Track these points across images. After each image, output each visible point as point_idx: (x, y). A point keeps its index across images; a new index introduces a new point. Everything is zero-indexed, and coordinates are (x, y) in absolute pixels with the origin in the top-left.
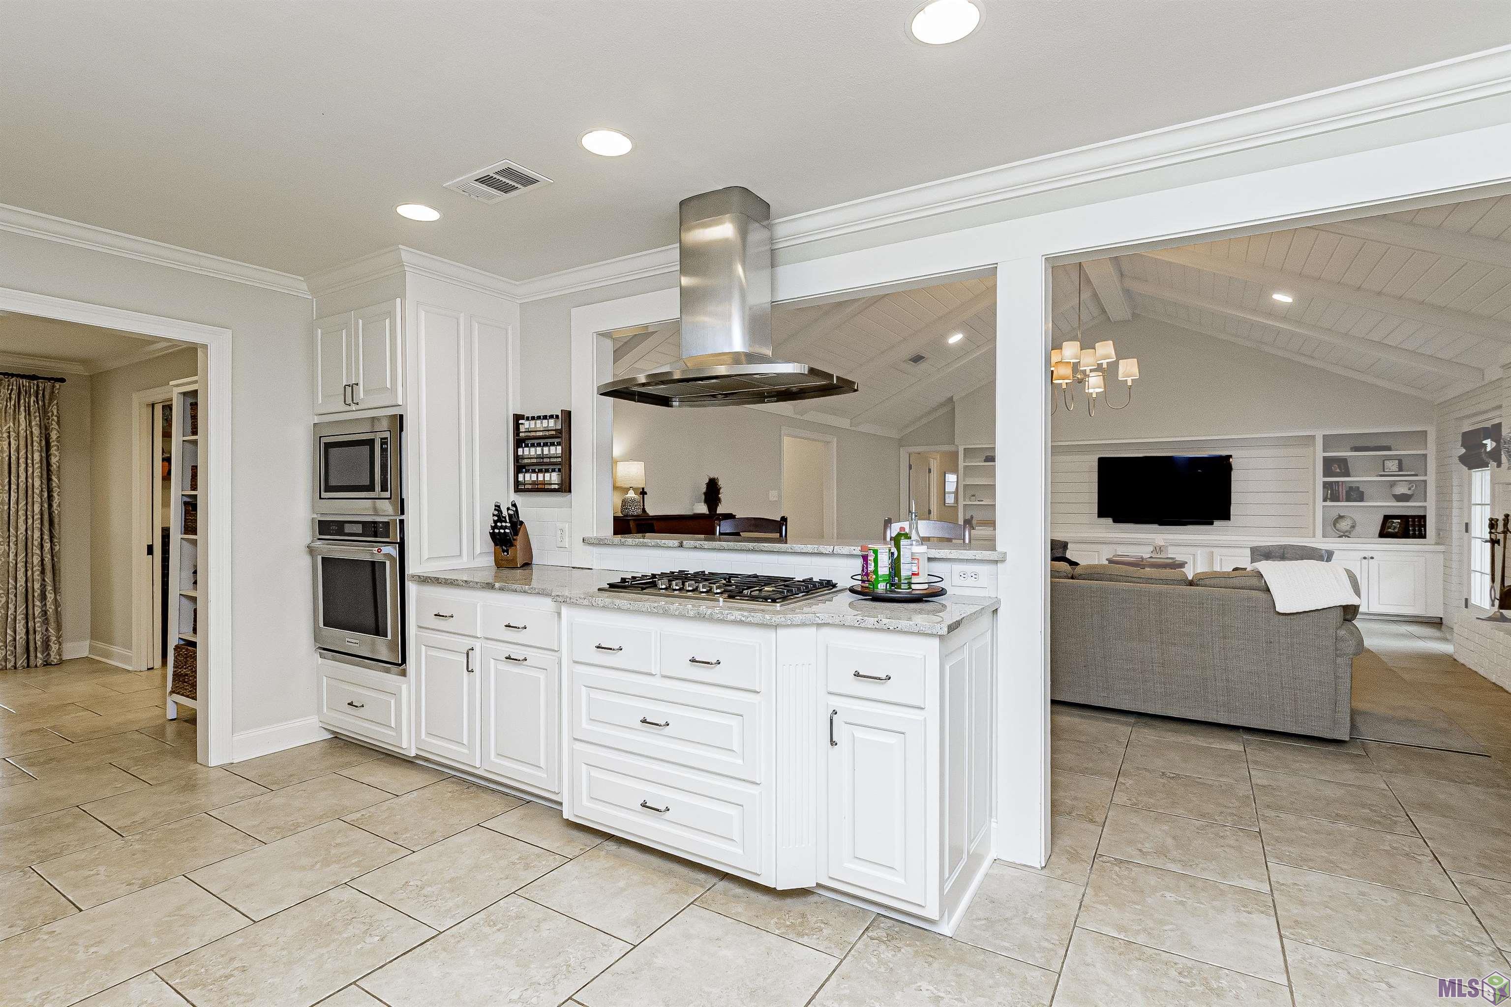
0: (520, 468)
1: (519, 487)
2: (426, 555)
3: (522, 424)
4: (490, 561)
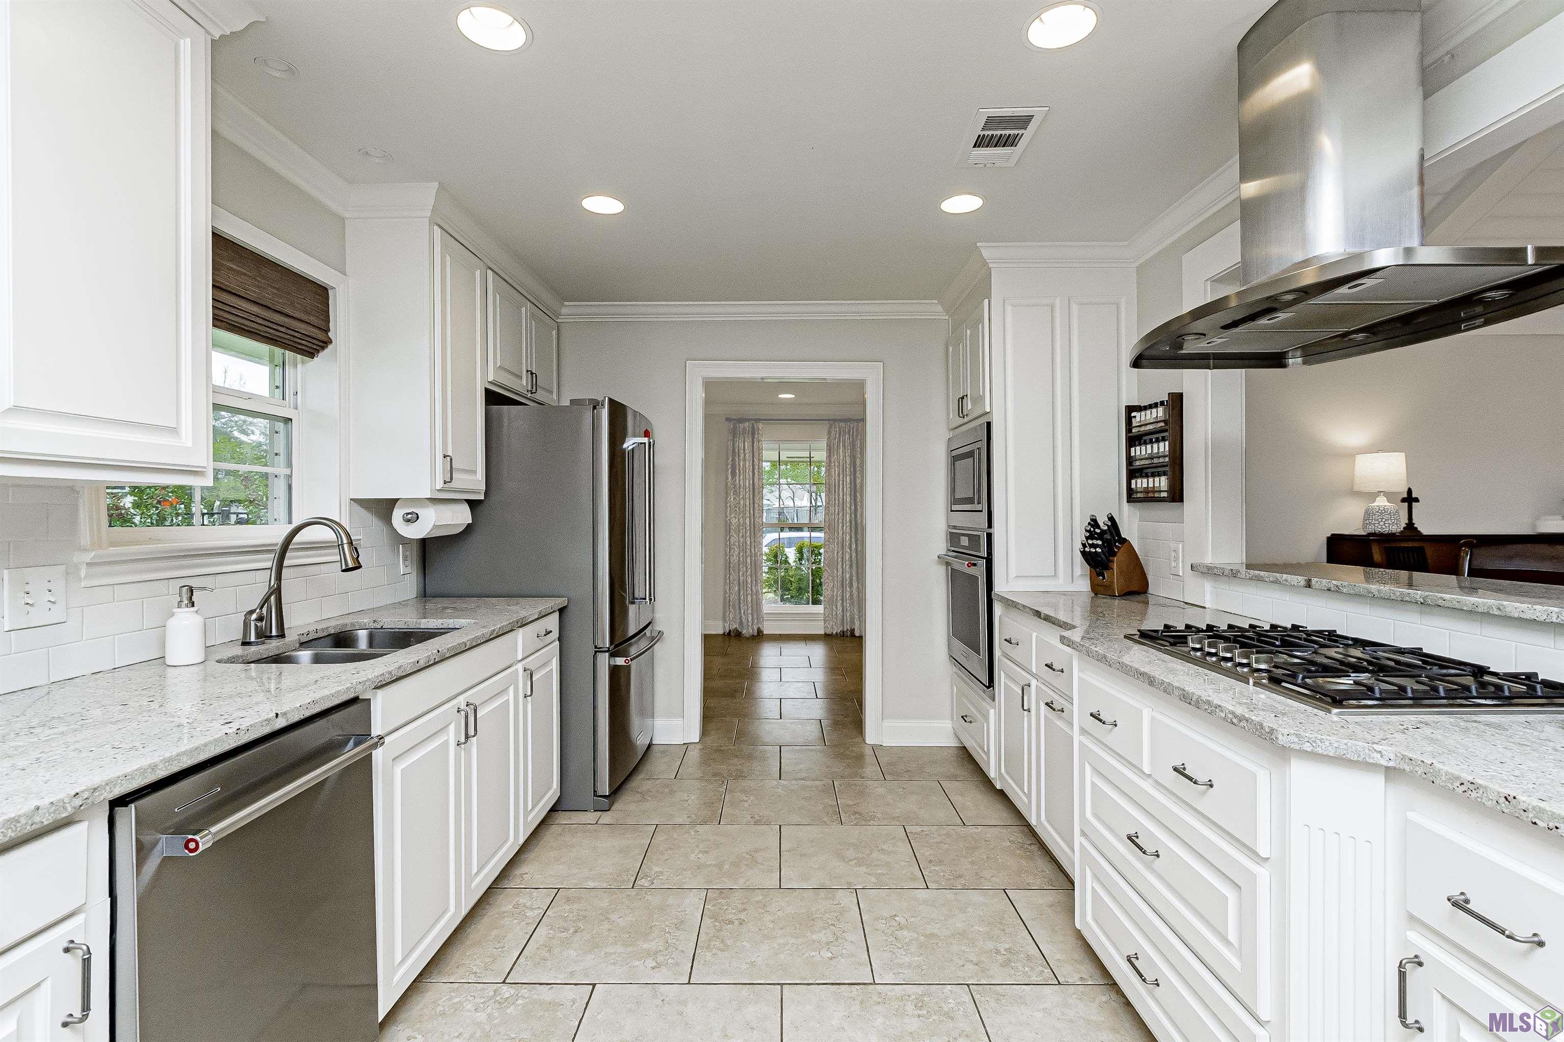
0: (1133, 473)
1: (1132, 496)
2: (1012, 574)
3: (1135, 417)
4: (1083, 585)
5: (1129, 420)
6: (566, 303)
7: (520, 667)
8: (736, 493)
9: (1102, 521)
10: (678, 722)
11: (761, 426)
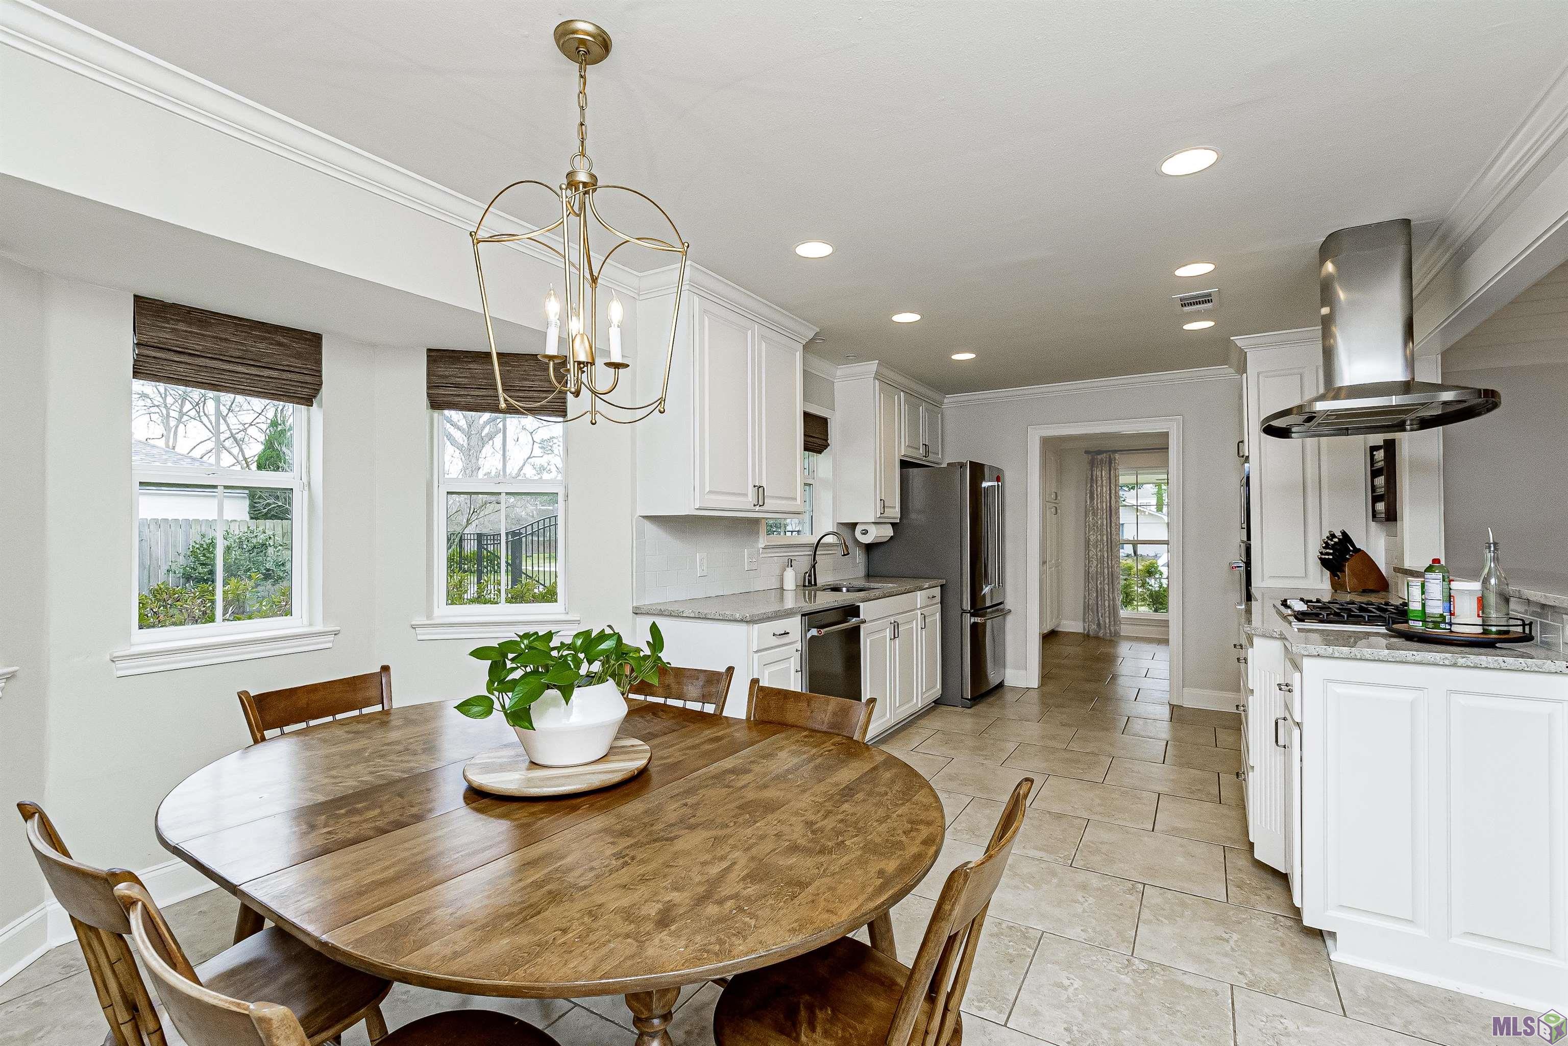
1: (1376, 516)
2: (1265, 575)
5: (1372, 456)
6: (947, 396)
7: (919, 612)
8: (1095, 514)
9: (1338, 534)
10: (1023, 672)
11: (1117, 456)
